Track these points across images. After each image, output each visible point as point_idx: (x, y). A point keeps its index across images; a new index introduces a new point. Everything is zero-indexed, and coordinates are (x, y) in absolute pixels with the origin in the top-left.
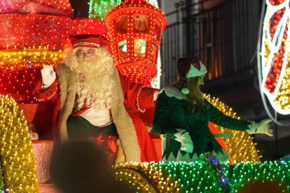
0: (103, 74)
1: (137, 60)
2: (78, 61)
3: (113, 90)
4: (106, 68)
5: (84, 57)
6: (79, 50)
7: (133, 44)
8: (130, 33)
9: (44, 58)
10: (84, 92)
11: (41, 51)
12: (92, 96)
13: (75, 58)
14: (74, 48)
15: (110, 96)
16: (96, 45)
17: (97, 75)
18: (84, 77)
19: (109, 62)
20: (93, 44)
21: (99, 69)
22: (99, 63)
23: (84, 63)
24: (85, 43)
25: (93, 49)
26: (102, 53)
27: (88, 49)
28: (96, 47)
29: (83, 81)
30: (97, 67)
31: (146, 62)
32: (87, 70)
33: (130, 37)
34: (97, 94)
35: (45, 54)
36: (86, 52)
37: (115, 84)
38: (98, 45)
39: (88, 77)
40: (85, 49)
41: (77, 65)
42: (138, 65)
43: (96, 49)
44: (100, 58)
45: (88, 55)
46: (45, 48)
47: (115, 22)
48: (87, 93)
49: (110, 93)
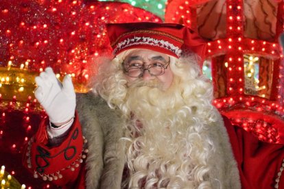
0: (189, 123)
1: (253, 104)
2: (127, 86)
3: (211, 162)
4: (194, 109)
5: (142, 76)
6: (132, 58)
7: (241, 64)
8: (235, 38)
9: (22, 89)
10: (142, 161)
11: (13, 74)
12: (158, 176)
13: (118, 78)
14: (119, 52)
15: (206, 177)
16: (173, 47)
17: (173, 122)
18: (140, 126)
19: (204, 92)
20: (167, 43)
21: (177, 107)
22: (177, 95)
23: (143, 90)
24: (148, 40)
25: (166, 56)
26: (186, 70)
27: (154, 54)
28: (173, 53)
29: (137, 135)
30: (173, 102)
31: (274, 109)
32: (147, 106)
33: (235, 47)
34: (173, 169)
35: (21, 80)
36: (148, 63)
37: (214, 149)
38: (178, 51)
39: (151, 125)
40: (147, 56)
41: (124, 95)
42: (253, 115)
43: (173, 59)
44: (180, 81)
45: (153, 71)
46: (22, 66)
47: (193, 11)
48: (148, 165)
49: (205, 171)
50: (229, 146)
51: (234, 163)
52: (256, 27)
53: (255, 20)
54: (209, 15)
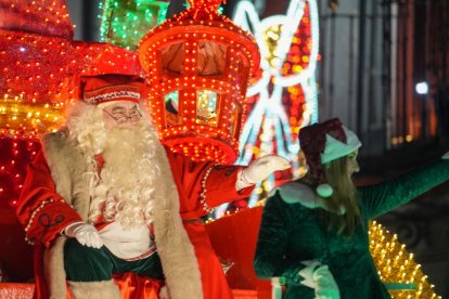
1: (203, 131)
3: (156, 184)
7: (195, 99)
8: (190, 77)
9: (15, 118)
11: (9, 105)
12: (116, 200)
15: (152, 196)
31: (220, 135)
33: (190, 85)
34: (127, 194)
35: (15, 110)
42: (203, 140)
46: (17, 98)
47: (159, 53)
48: (108, 192)
49: (151, 191)
50: (170, 173)
51: (174, 186)
52: (216, 62)
53: (215, 57)
54: (176, 53)
